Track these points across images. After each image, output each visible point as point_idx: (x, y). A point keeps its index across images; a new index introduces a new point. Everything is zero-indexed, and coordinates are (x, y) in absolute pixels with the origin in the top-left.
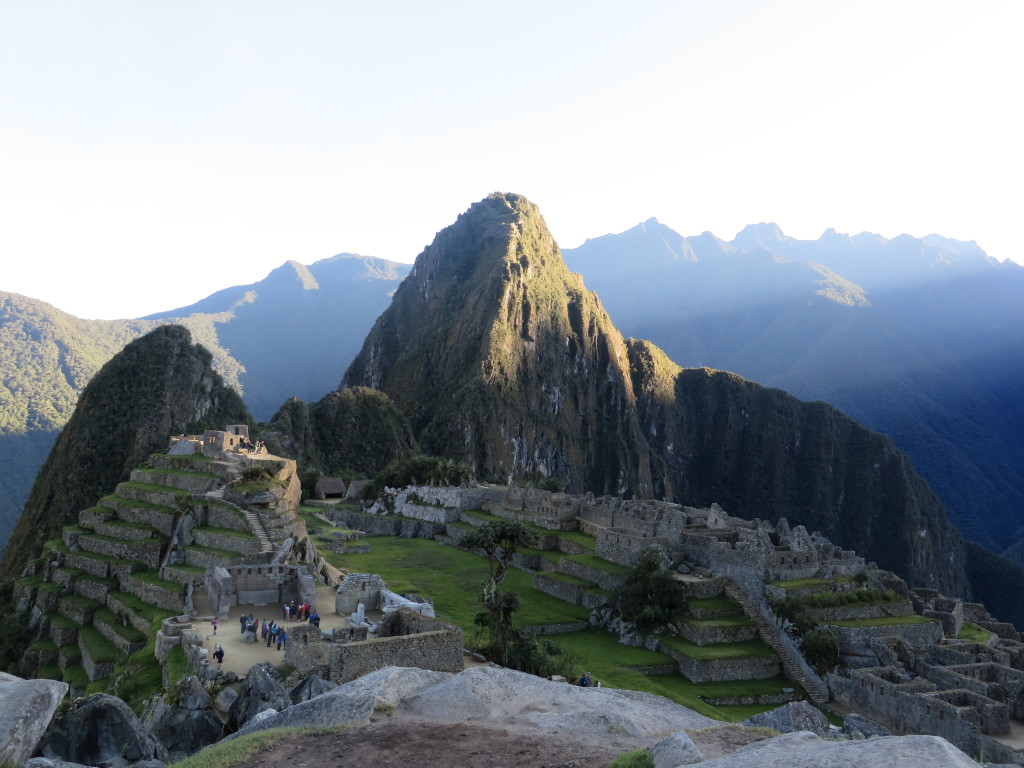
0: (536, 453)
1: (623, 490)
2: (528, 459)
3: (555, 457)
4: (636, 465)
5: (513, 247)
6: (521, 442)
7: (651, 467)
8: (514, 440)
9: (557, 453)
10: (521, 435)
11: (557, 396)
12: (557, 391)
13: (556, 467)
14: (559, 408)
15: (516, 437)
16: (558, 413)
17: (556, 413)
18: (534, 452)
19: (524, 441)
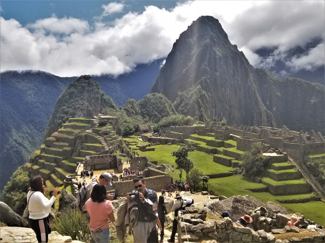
2: (219, 116)
3: (229, 115)
4: (261, 116)
7: (267, 116)
8: (213, 109)
9: (230, 113)
10: (215, 107)
11: (229, 92)
12: (228, 90)
13: (230, 118)
14: (230, 96)
15: (213, 108)
16: (230, 98)
17: (229, 98)
18: (221, 113)
19: (217, 109)
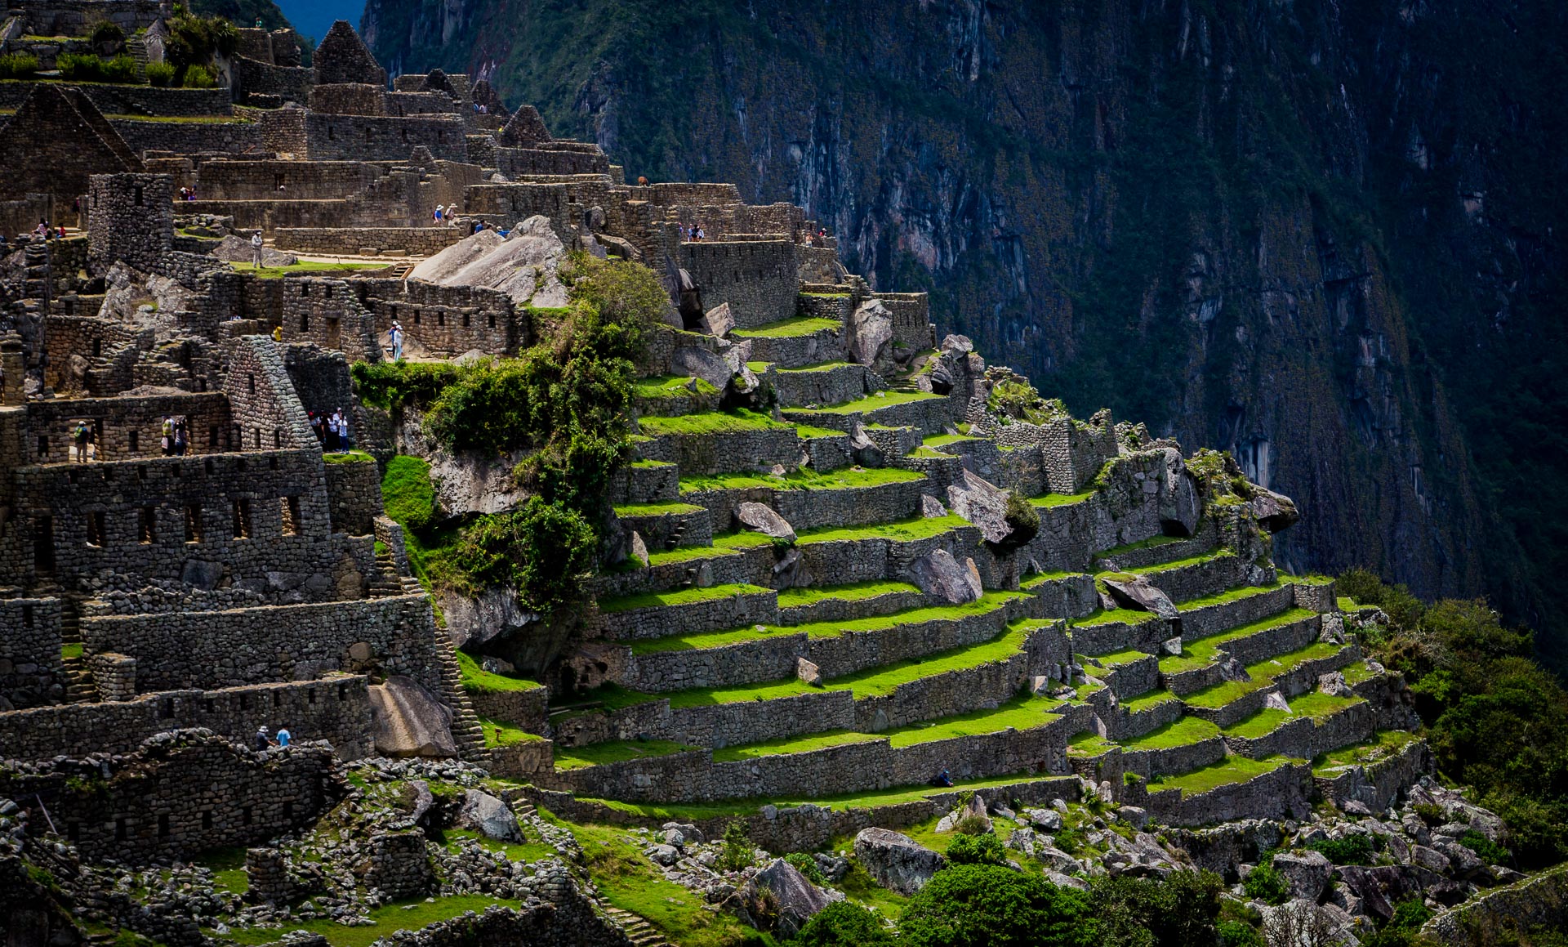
0: (898, 198)
1: (1207, 312)
2: (859, 214)
3: (972, 209)
4: (1252, 237)
6: (831, 158)
7: (1321, 243)
8: (796, 152)
9: (973, 193)
10: (824, 137)
11: (973, 24)
13: (974, 242)
14: (984, 63)
15: (802, 145)
16: (982, 77)
17: (974, 77)
18: (886, 189)
19: (842, 158)
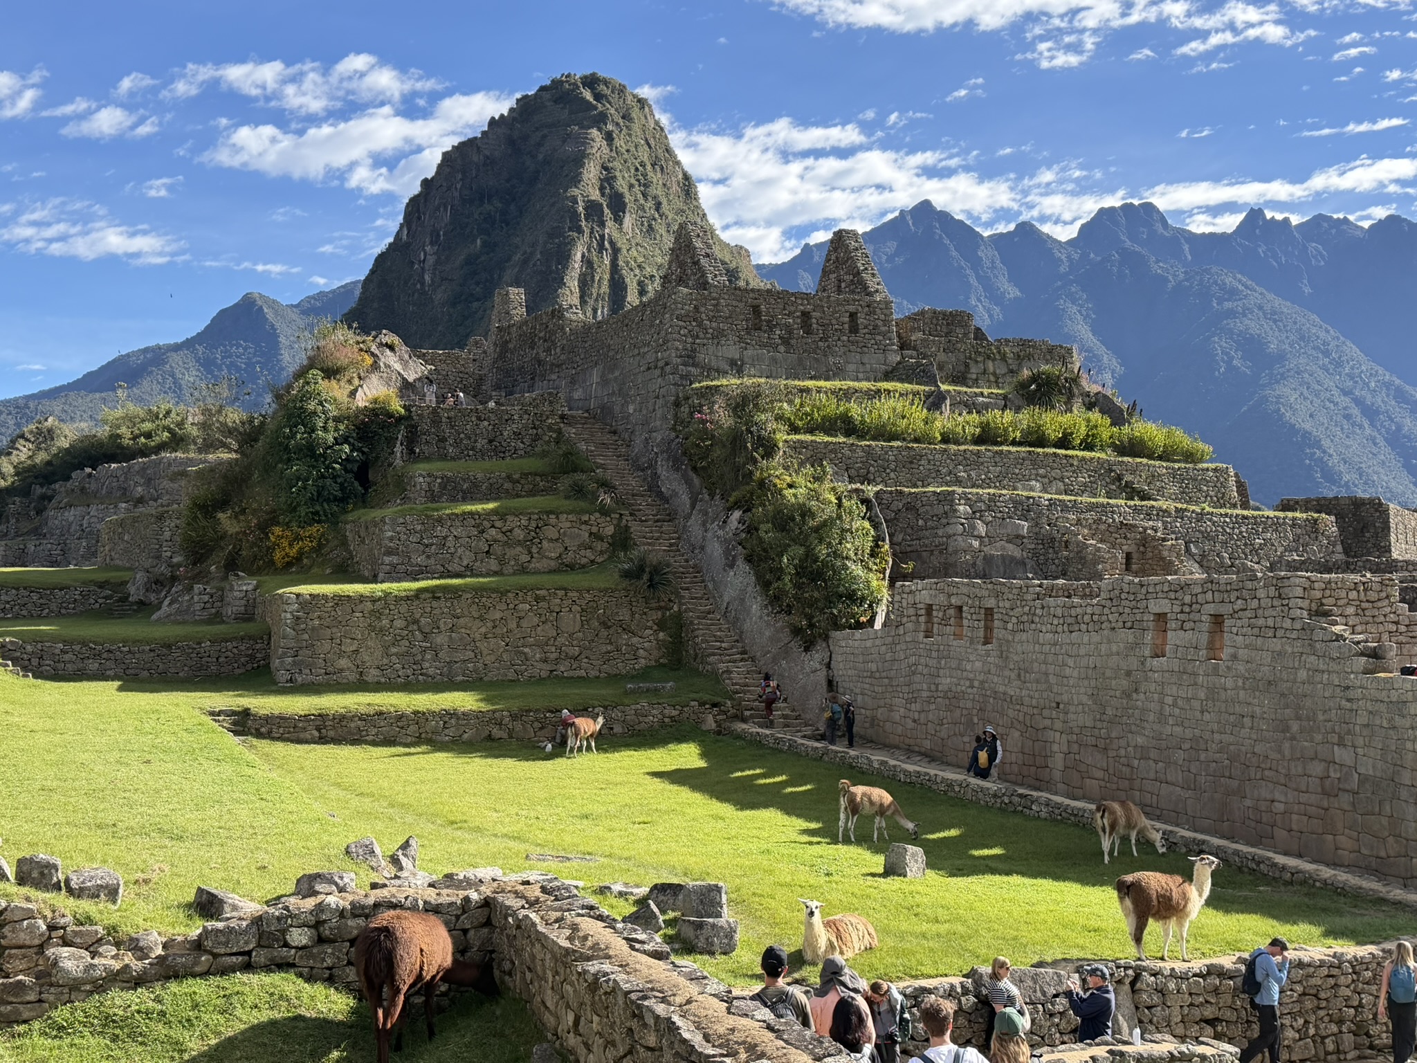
5: (591, 173)
